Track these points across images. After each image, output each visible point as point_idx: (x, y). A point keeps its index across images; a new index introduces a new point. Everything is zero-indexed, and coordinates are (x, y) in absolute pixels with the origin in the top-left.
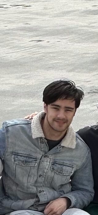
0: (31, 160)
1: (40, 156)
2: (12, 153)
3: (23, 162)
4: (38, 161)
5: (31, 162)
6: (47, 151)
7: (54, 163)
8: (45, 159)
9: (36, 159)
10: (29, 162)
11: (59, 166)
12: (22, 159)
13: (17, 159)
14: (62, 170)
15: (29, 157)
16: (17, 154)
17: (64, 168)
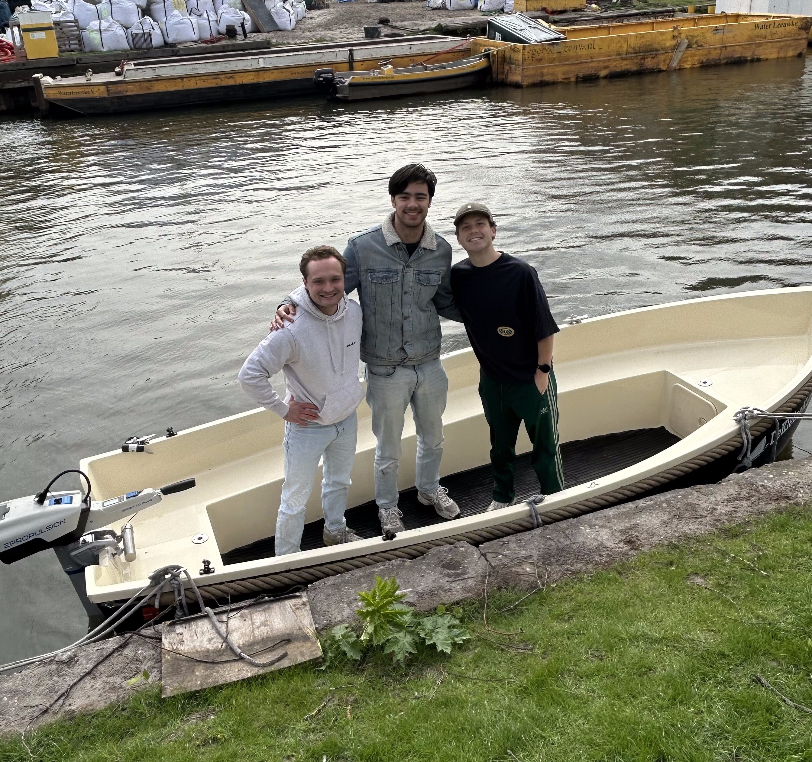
0: (391, 274)
1: (400, 268)
2: (367, 271)
3: (382, 278)
4: (400, 274)
5: (392, 277)
6: (407, 258)
7: (419, 273)
8: (408, 270)
9: (397, 272)
10: (390, 278)
11: (426, 276)
12: (380, 275)
13: (374, 276)
14: (429, 279)
15: (389, 271)
16: (373, 271)
17: (431, 276)
